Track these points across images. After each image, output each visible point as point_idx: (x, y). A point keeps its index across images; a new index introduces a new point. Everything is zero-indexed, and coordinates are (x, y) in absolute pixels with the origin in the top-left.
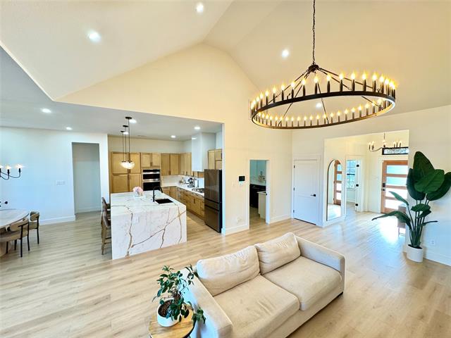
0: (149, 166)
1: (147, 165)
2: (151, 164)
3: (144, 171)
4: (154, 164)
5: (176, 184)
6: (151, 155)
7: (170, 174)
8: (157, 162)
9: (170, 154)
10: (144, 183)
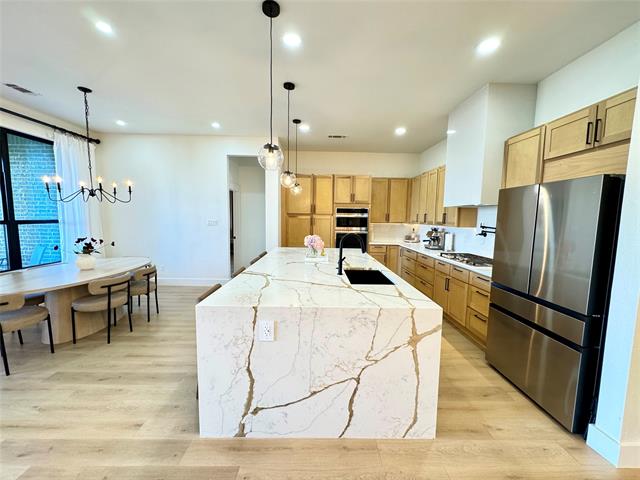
0: (348, 200)
1: (344, 199)
2: (353, 197)
3: (339, 211)
4: (358, 198)
5: (400, 241)
6: (352, 178)
7: (387, 219)
8: (363, 194)
9: (389, 180)
10: (338, 235)
